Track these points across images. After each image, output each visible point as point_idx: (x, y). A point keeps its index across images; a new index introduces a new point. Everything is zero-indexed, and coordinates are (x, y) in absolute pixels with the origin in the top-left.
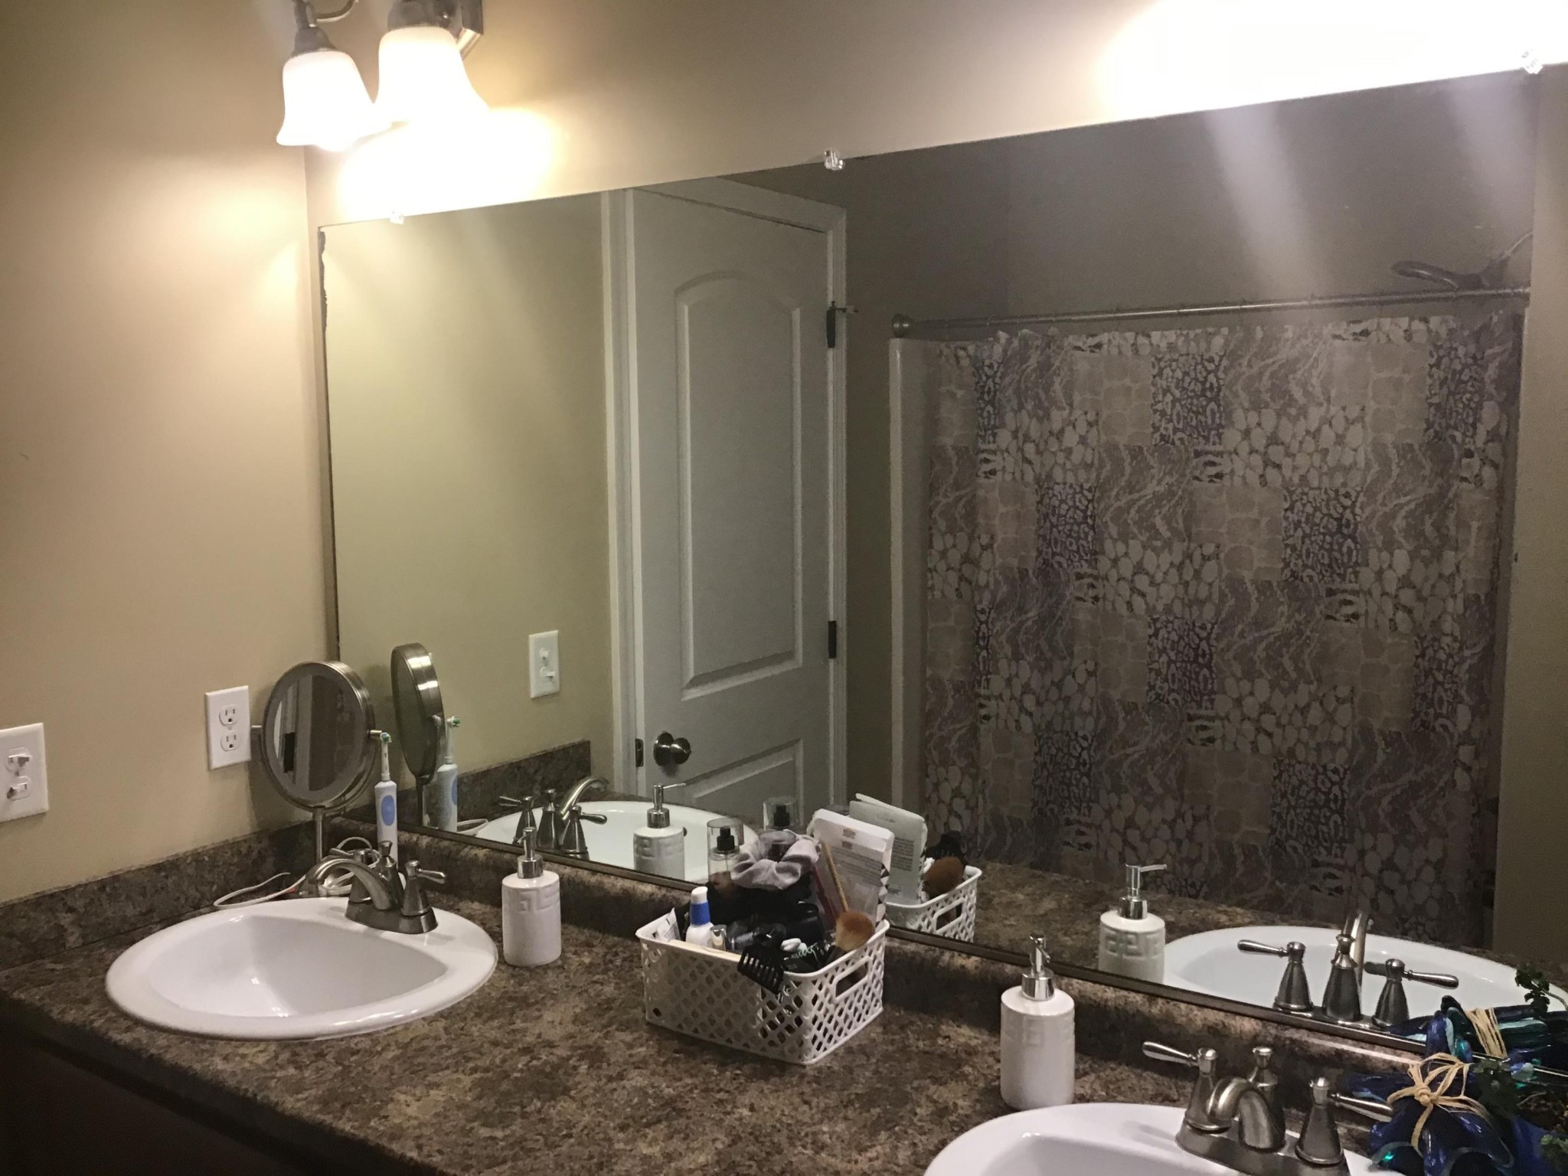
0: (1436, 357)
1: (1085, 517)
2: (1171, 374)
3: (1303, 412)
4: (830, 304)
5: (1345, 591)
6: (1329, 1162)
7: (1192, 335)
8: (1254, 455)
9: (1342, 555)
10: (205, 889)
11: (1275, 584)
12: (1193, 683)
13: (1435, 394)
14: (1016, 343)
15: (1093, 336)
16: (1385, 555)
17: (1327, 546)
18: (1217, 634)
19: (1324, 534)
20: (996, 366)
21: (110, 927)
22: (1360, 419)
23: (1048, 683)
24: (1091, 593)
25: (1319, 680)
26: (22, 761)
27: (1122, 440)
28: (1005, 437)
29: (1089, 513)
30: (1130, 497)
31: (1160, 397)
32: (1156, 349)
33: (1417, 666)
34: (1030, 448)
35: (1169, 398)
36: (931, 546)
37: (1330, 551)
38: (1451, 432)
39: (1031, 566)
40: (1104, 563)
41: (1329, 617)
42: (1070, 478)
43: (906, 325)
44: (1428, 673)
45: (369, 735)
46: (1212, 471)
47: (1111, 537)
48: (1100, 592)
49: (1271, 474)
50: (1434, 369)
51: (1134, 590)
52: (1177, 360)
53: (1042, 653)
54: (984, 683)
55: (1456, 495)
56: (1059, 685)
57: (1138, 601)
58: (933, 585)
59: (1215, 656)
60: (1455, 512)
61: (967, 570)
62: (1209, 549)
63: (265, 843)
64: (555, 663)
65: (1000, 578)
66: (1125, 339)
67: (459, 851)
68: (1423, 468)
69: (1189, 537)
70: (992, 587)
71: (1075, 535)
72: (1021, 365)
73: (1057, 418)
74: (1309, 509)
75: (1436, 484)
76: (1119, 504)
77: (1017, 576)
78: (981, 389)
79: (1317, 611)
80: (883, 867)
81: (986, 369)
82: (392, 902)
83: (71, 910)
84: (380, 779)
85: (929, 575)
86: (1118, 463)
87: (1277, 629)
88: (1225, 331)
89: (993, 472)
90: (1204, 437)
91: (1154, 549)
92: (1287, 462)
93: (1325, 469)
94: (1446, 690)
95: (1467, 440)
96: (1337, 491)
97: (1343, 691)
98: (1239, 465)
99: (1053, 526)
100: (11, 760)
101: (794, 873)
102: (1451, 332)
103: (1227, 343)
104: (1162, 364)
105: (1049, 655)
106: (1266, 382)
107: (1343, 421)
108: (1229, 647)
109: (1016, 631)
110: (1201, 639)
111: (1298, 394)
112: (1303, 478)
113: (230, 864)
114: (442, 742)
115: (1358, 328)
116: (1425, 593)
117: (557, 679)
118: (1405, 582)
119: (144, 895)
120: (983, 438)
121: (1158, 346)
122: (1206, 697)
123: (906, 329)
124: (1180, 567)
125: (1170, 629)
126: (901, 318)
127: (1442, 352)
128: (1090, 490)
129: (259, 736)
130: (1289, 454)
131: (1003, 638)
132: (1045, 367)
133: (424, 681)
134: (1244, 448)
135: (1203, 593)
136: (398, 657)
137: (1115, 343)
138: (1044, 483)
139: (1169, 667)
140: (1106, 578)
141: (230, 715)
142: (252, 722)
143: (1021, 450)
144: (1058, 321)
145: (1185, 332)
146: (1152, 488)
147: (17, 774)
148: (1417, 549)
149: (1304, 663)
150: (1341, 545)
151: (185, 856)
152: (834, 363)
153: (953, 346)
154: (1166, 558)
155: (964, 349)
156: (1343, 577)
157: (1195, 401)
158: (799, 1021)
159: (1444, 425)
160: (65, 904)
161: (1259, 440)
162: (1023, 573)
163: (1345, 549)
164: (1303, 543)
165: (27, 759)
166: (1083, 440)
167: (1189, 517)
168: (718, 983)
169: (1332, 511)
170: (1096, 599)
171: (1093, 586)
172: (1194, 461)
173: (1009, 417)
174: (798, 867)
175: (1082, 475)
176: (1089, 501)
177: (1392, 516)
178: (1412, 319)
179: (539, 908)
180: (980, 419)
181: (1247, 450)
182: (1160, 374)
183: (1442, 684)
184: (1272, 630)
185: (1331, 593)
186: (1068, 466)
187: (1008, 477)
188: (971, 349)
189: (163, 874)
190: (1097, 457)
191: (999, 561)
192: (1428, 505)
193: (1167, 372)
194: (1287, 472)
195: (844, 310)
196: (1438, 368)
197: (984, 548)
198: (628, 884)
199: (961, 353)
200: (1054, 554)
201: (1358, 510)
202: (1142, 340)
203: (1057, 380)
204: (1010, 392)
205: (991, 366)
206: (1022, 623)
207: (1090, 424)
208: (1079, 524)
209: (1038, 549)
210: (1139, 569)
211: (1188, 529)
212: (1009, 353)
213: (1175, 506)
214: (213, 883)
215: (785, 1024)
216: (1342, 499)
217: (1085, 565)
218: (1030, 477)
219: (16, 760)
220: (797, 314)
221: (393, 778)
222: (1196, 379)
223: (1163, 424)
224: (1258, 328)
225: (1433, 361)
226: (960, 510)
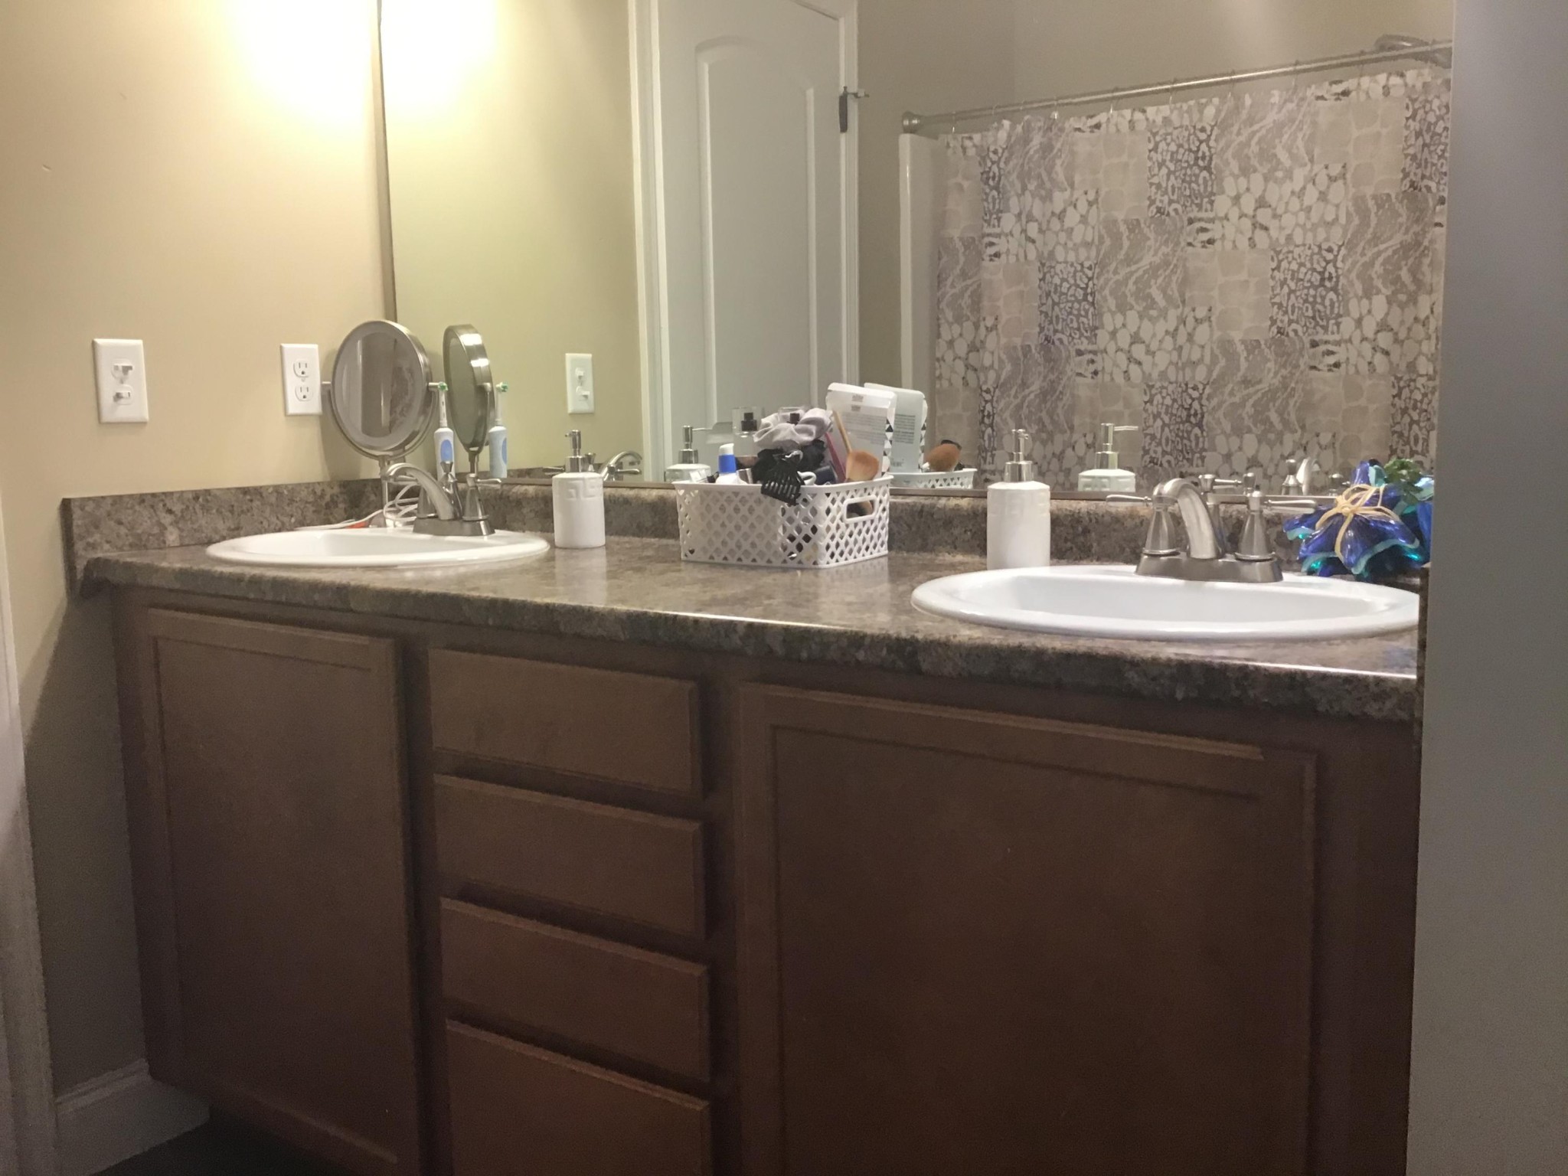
0: (1411, 110)
1: (1086, 295)
2: (1165, 148)
3: (1289, 175)
4: (842, 90)
5: (1326, 342)
6: (1263, 558)
7: (1185, 107)
8: (1243, 219)
9: (1325, 307)
10: (286, 519)
11: (1262, 342)
12: (1185, 441)
13: (1411, 146)
14: (1019, 128)
15: (1092, 117)
16: (1365, 302)
17: (1311, 299)
18: (1209, 395)
19: (1308, 288)
20: (1000, 151)
21: (204, 535)
22: (1343, 176)
23: (1049, 456)
24: (1092, 368)
25: (1303, 427)
26: (126, 369)
27: (1120, 216)
28: (1008, 222)
29: (1089, 290)
30: (1128, 270)
31: (1156, 170)
32: (1151, 124)
33: (1393, 405)
34: (1033, 230)
35: (1164, 171)
36: (939, 336)
37: (1314, 304)
38: (1426, 182)
39: (1034, 342)
40: (1103, 336)
41: (1314, 368)
42: (1071, 257)
43: (915, 122)
44: (1404, 411)
45: (428, 387)
46: (1205, 237)
47: (1110, 310)
48: (1098, 366)
49: (1260, 235)
50: (1410, 121)
51: (1130, 359)
52: (1171, 134)
53: (1044, 426)
54: (989, 459)
55: (1431, 242)
56: (1060, 457)
57: (1134, 369)
58: (941, 375)
59: (1206, 415)
60: (1429, 259)
61: (973, 358)
62: (1201, 313)
63: (336, 490)
64: (589, 381)
65: (1004, 357)
66: (1123, 116)
67: (510, 490)
68: (1400, 215)
69: (1183, 302)
70: (996, 366)
71: (1075, 312)
72: (1025, 147)
73: (1059, 199)
74: (1294, 266)
75: (1412, 231)
76: (1117, 277)
77: (1020, 354)
78: (986, 177)
79: (1301, 363)
80: (888, 422)
81: (991, 155)
82: (455, 514)
83: (170, 511)
84: (439, 426)
85: (937, 364)
86: (1117, 238)
87: (1264, 386)
88: (1216, 100)
89: (997, 255)
90: (1197, 205)
91: (1151, 319)
92: (1273, 225)
93: (1309, 226)
94: (1421, 429)
95: (1441, 187)
96: (1320, 247)
97: (1325, 438)
98: (1230, 231)
99: (1054, 304)
100: (116, 368)
101: (810, 433)
102: (1425, 85)
103: (1218, 111)
104: (1158, 138)
105: (1050, 427)
106: (1254, 148)
107: (1325, 180)
108: (1220, 405)
109: (1019, 407)
110: (1193, 400)
111: (1283, 157)
112: (1289, 238)
113: (307, 502)
114: (492, 414)
115: (1339, 88)
116: (1402, 335)
117: (591, 398)
118: (1383, 326)
119: (232, 512)
120: (988, 222)
121: (1154, 121)
122: (1197, 455)
123: (916, 125)
124: (1174, 334)
125: (1164, 394)
126: (910, 116)
127: (1417, 105)
128: (1090, 268)
129: (329, 392)
130: (1276, 216)
131: (1007, 415)
132: (1047, 149)
133: (476, 358)
134: (1234, 214)
135: (1196, 355)
136: (450, 334)
137: (1113, 121)
138: (1046, 263)
139: (1163, 430)
140: (1105, 351)
141: (303, 368)
142: (322, 379)
143: (1024, 231)
144: (1059, 105)
145: (1178, 105)
146: (1148, 259)
147: (122, 382)
148: (1394, 293)
149: (1289, 414)
150: (1323, 298)
151: (267, 487)
152: (847, 145)
153: (960, 137)
154: (1161, 327)
155: (970, 138)
156: (1325, 328)
157: (1189, 172)
158: (814, 530)
159: (1419, 176)
160: (164, 505)
161: (1248, 204)
162: (1026, 350)
163: (1327, 303)
164: (1289, 299)
165: (130, 368)
166: (1084, 220)
167: (1185, 283)
168: (744, 510)
169: (1316, 266)
170: (1096, 373)
171: (1093, 361)
172: (1189, 228)
173: (1014, 202)
174: (813, 428)
175: (1083, 253)
176: (1090, 279)
177: (1371, 264)
178: (1390, 74)
179: (586, 496)
180: (985, 204)
181: (1237, 215)
182: (1155, 149)
183: (1417, 423)
184: (1258, 387)
185: (1314, 344)
186: (1070, 245)
187: (1012, 259)
188: (977, 137)
189: (248, 497)
190: (1096, 234)
191: (1003, 341)
192: (1405, 249)
193: (1162, 146)
194: (1274, 233)
195: (856, 95)
196: (1414, 120)
197: (989, 330)
198: (662, 492)
199: (968, 143)
200: (1056, 331)
201: (1339, 264)
202: (1138, 115)
203: (1059, 162)
204: (1014, 176)
205: (995, 152)
206: (1025, 397)
207: (1090, 204)
208: (1079, 302)
209: (1040, 325)
210: (1136, 339)
211: (1182, 295)
212: (1013, 139)
213: (1170, 276)
214: (292, 516)
215: (803, 535)
216: (1324, 253)
217: (1085, 341)
218: (1032, 255)
219: (121, 369)
220: (810, 93)
221: (449, 426)
222: (1190, 150)
223: (1159, 197)
224: (1247, 96)
225: (1409, 114)
226: (966, 301)
